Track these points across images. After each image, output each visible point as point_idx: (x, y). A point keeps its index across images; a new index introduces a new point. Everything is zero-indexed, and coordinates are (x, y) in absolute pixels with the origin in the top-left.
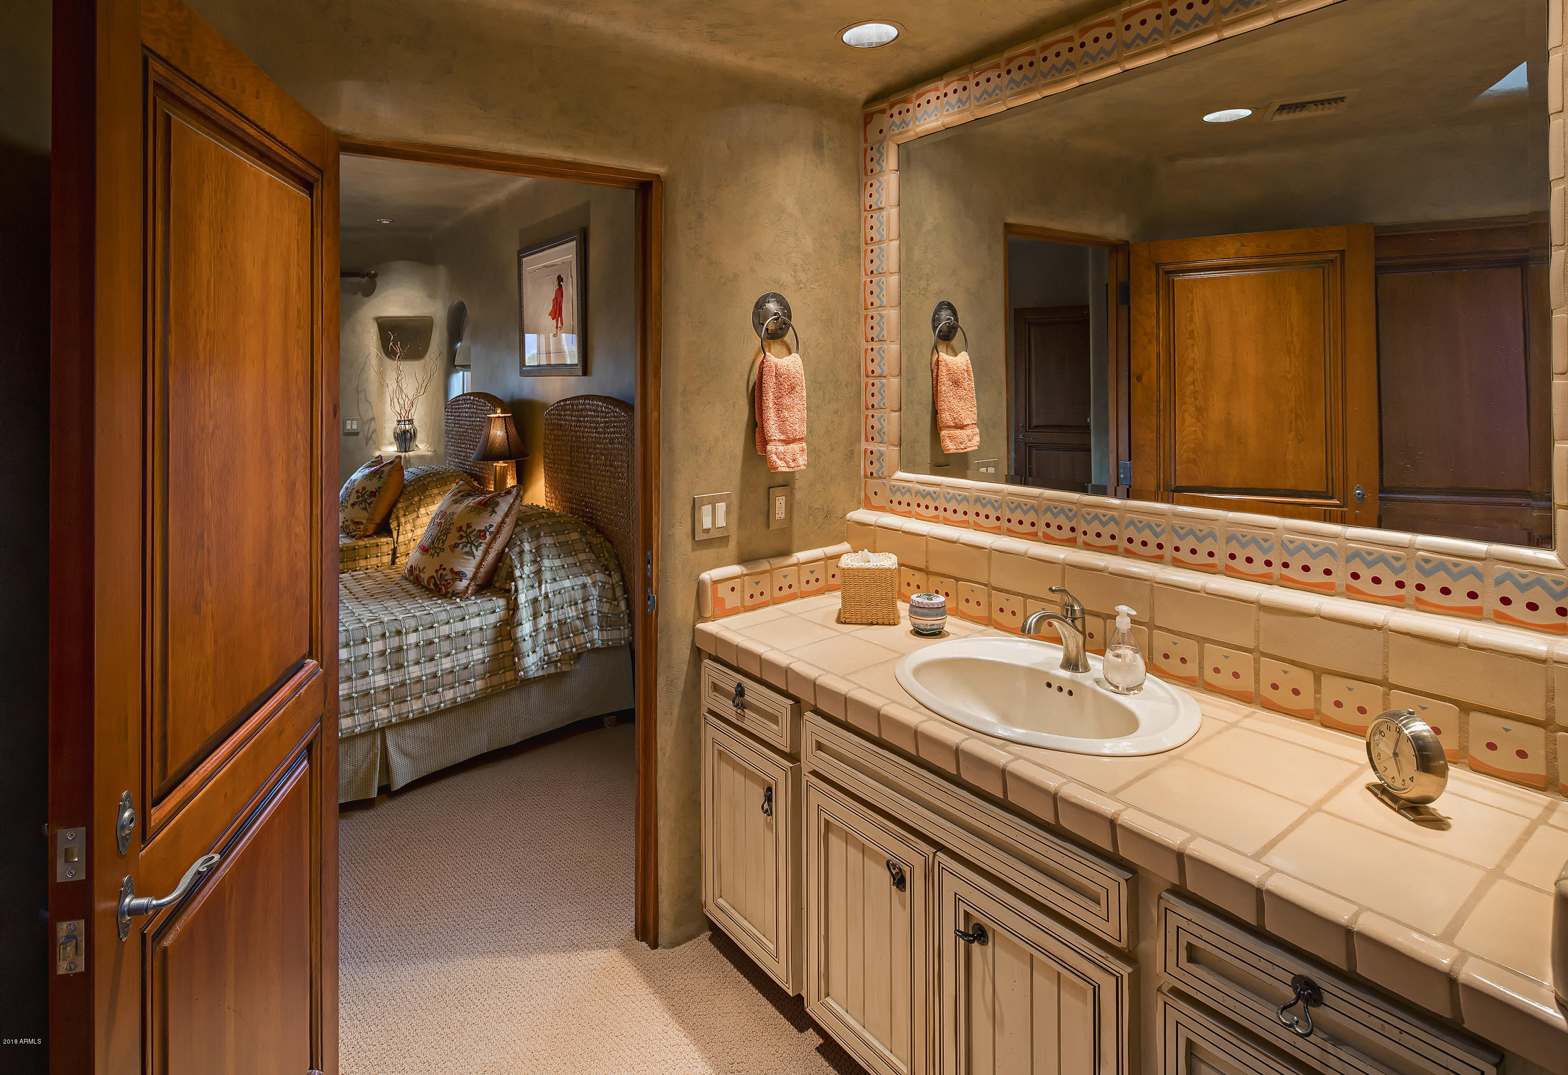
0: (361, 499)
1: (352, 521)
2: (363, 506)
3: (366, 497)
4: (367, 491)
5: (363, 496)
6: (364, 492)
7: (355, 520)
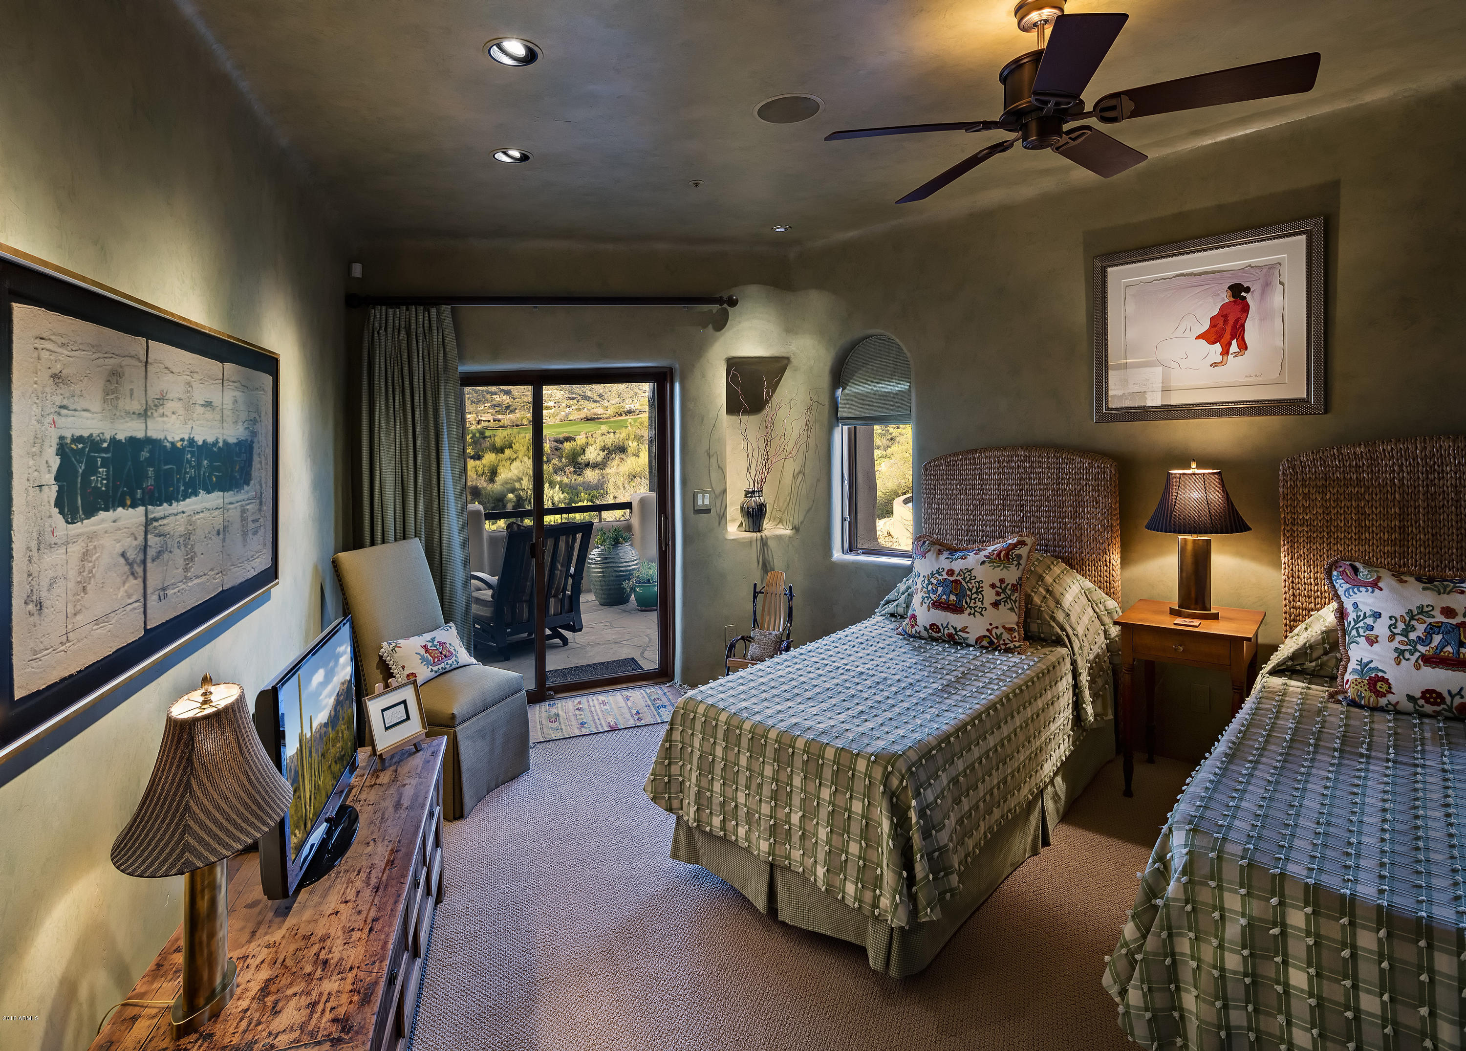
0: (1003, 596)
1: (1004, 627)
2: (1010, 605)
3: (1009, 592)
4: (1008, 584)
5: (1004, 591)
6: (1003, 586)
7: (1007, 626)
